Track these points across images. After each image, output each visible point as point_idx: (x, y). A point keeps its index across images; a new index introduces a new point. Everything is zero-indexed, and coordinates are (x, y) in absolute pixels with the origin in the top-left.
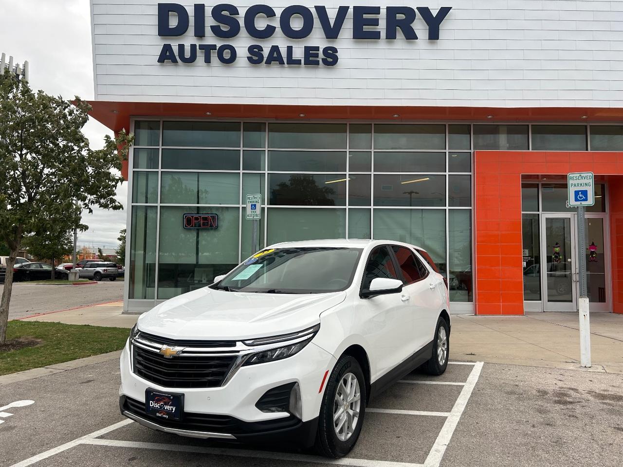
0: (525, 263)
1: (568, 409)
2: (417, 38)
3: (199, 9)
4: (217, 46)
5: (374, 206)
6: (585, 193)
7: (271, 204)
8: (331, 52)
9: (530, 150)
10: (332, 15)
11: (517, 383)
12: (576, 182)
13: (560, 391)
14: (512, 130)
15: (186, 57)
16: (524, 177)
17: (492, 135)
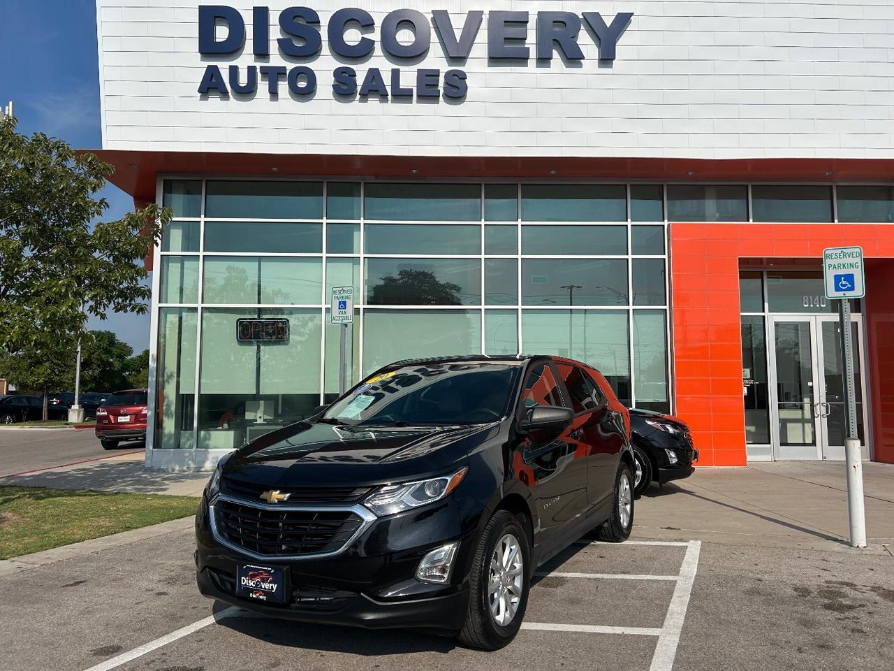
0: (746, 388)
1: (847, 618)
2: (583, 58)
3: (261, 14)
4: (287, 68)
5: (522, 305)
6: (850, 278)
7: (368, 304)
9: (751, 222)
10: (458, 24)
11: (759, 576)
12: (836, 262)
13: (828, 587)
14: (724, 193)
15: (240, 85)
16: (743, 262)
17: (694, 201)
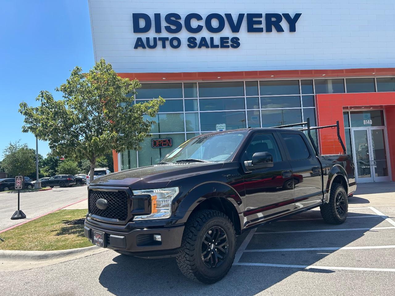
3: (157, 16)
7: (203, 130)
8: (235, 40)
9: (346, 93)
16: (344, 108)
